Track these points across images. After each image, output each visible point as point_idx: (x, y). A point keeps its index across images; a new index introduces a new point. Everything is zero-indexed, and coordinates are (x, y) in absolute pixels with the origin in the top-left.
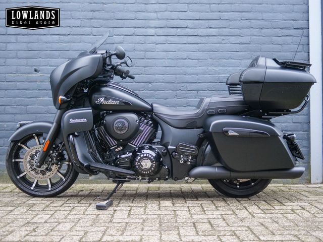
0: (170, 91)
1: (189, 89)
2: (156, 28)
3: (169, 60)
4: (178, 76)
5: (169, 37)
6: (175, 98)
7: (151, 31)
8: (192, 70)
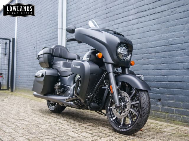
0: (140, 55)
1: (150, 52)
2: (133, 14)
3: (140, 34)
4: (144, 44)
5: (140, 19)
6: (142, 59)
7: (131, 17)
8: (152, 39)
